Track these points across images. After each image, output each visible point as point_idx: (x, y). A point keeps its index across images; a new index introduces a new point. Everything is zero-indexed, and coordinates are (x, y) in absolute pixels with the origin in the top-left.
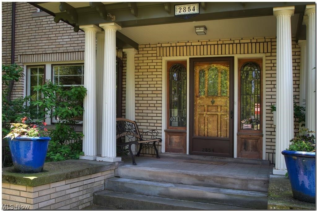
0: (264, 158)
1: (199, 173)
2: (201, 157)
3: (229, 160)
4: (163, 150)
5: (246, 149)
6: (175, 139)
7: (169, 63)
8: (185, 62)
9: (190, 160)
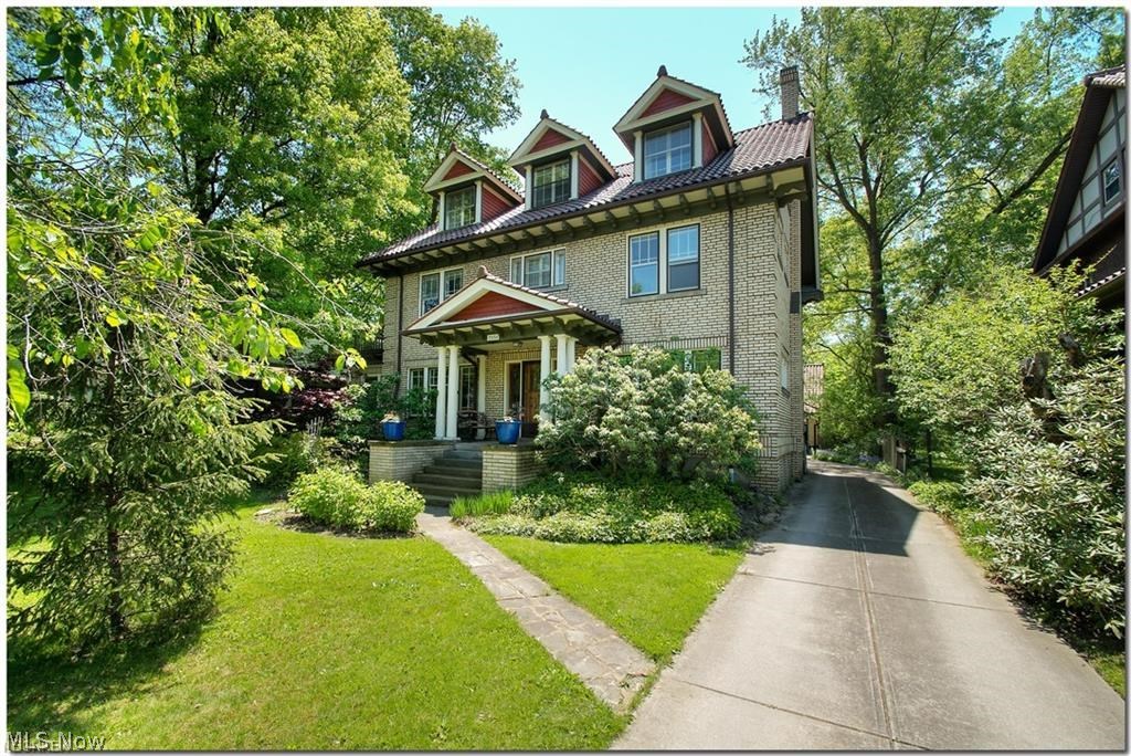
7: (510, 365)
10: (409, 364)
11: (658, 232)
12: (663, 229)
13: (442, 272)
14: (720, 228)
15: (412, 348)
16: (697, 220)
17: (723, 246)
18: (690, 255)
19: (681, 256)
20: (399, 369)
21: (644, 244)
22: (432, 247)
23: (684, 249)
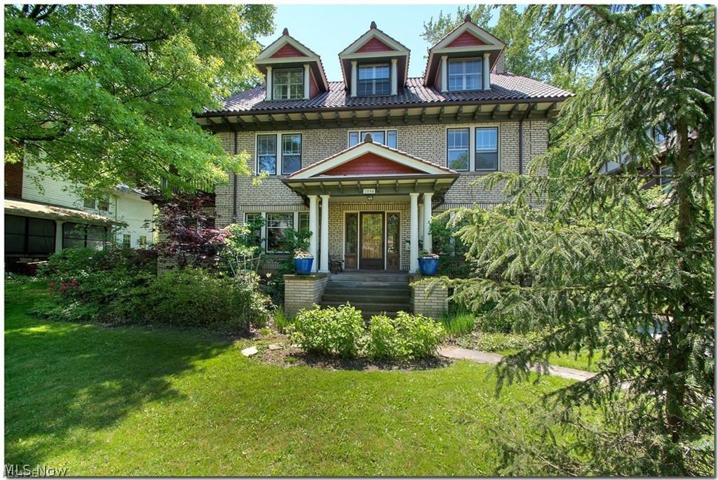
0: (401, 269)
1: (375, 276)
2: (366, 270)
3: (382, 271)
4: (343, 268)
5: (391, 264)
6: (351, 260)
7: (346, 214)
8: (357, 213)
9: (360, 272)
10: (245, 209)
11: (469, 128)
12: (472, 127)
13: (279, 134)
14: (513, 132)
15: (249, 195)
16: (497, 124)
17: (515, 144)
18: (491, 148)
19: (484, 147)
20: (235, 213)
21: (458, 136)
22: (262, 112)
23: (486, 143)
